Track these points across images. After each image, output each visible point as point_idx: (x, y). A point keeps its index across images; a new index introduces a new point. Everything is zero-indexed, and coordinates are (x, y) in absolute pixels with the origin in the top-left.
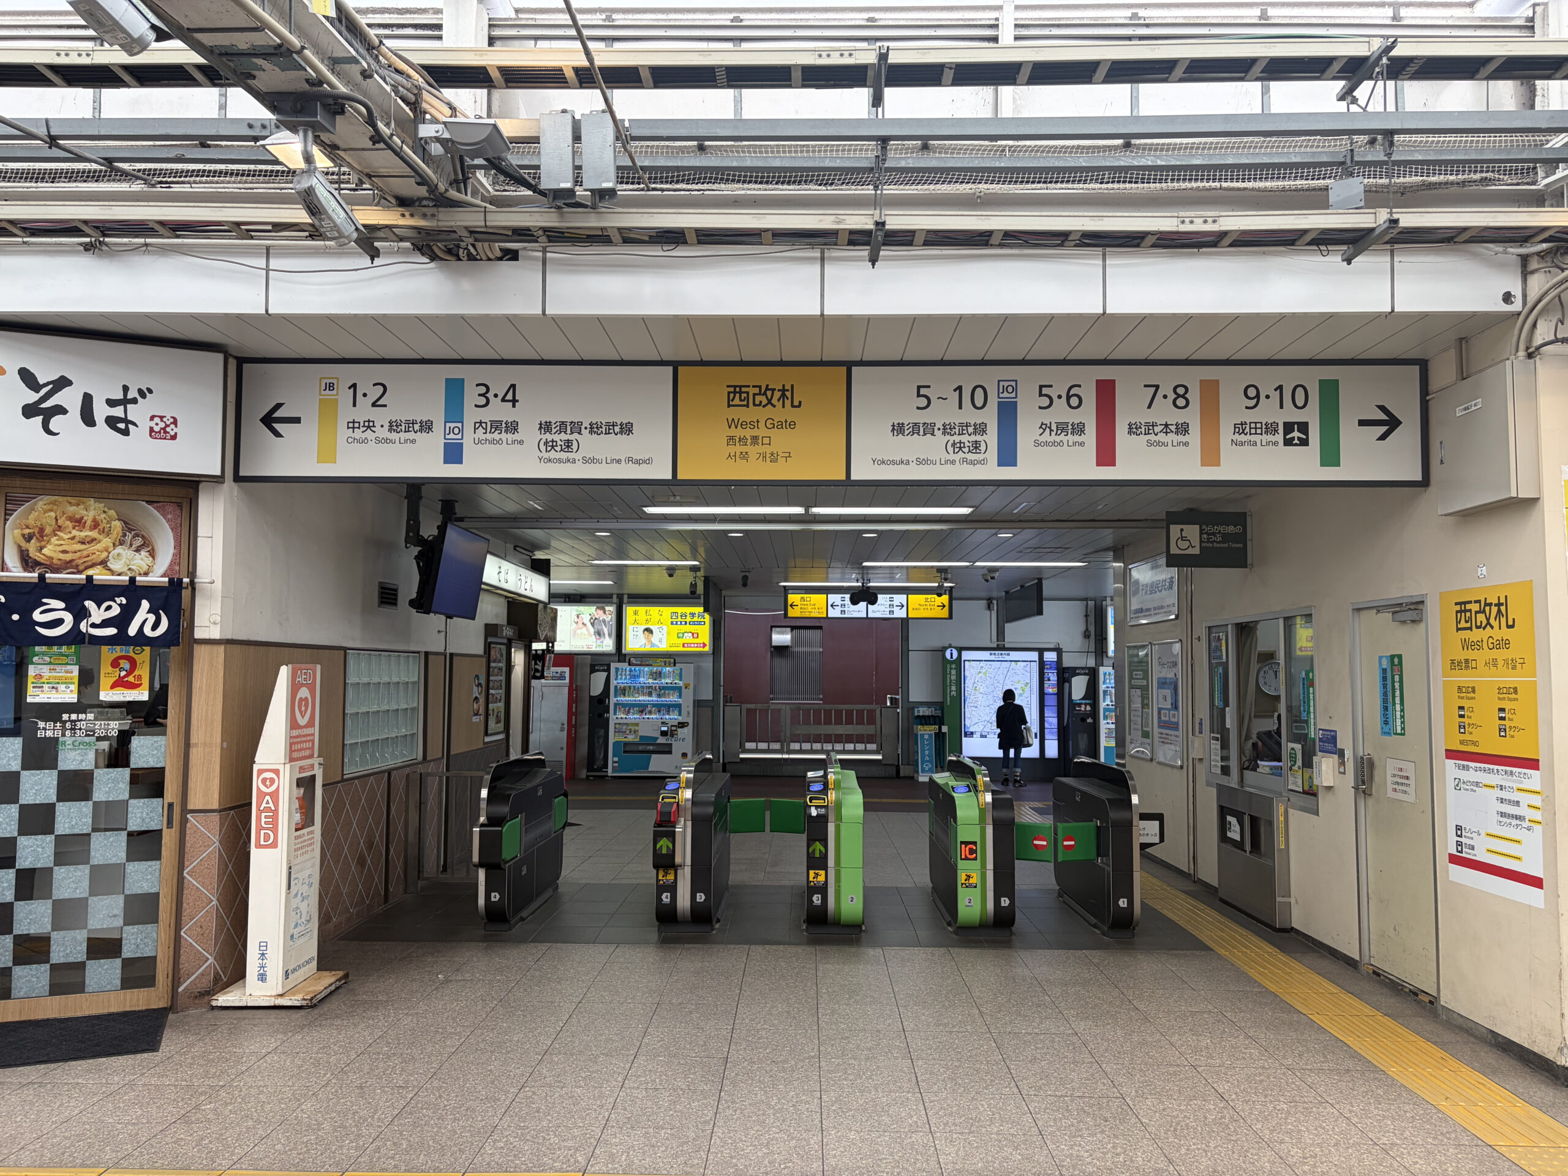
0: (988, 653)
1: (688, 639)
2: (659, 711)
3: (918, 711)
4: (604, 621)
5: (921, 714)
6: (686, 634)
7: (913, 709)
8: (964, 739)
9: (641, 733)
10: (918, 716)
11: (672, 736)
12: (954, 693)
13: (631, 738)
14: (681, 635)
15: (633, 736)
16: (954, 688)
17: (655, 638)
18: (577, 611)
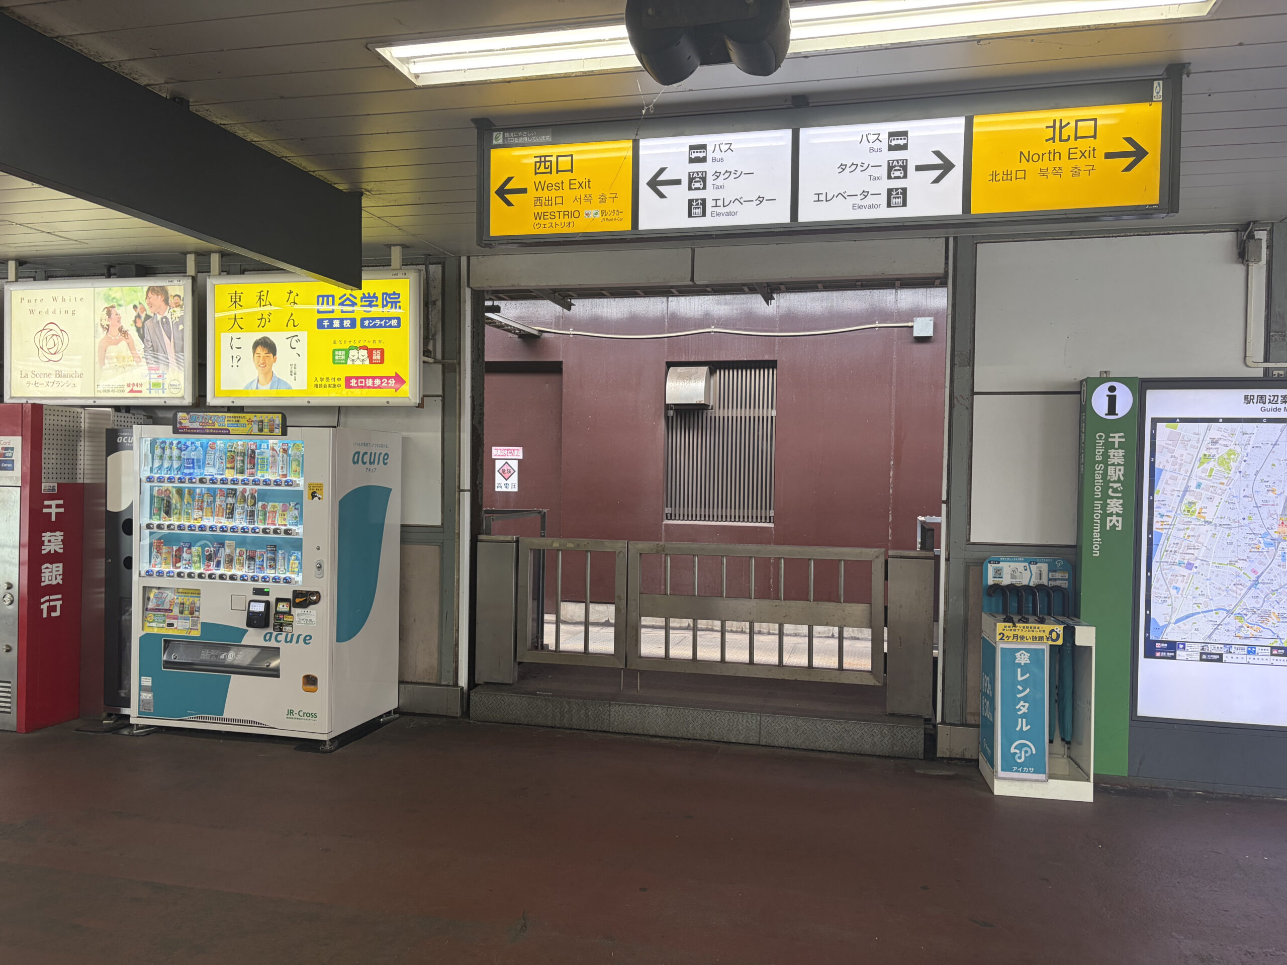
0: (1239, 394)
1: (359, 365)
2: (251, 558)
3: (998, 573)
4: (165, 322)
5: (1006, 581)
6: (353, 353)
7: (980, 564)
8: (1145, 665)
9: (206, 616)
10: (996, 587)
11: (279, 627)
12: (1116, 522)
13: (182, 628)
14: (341, 355)
15: (188, 624)
16: (1115, 506)
17: (281, 366)
18: (107, 298)
